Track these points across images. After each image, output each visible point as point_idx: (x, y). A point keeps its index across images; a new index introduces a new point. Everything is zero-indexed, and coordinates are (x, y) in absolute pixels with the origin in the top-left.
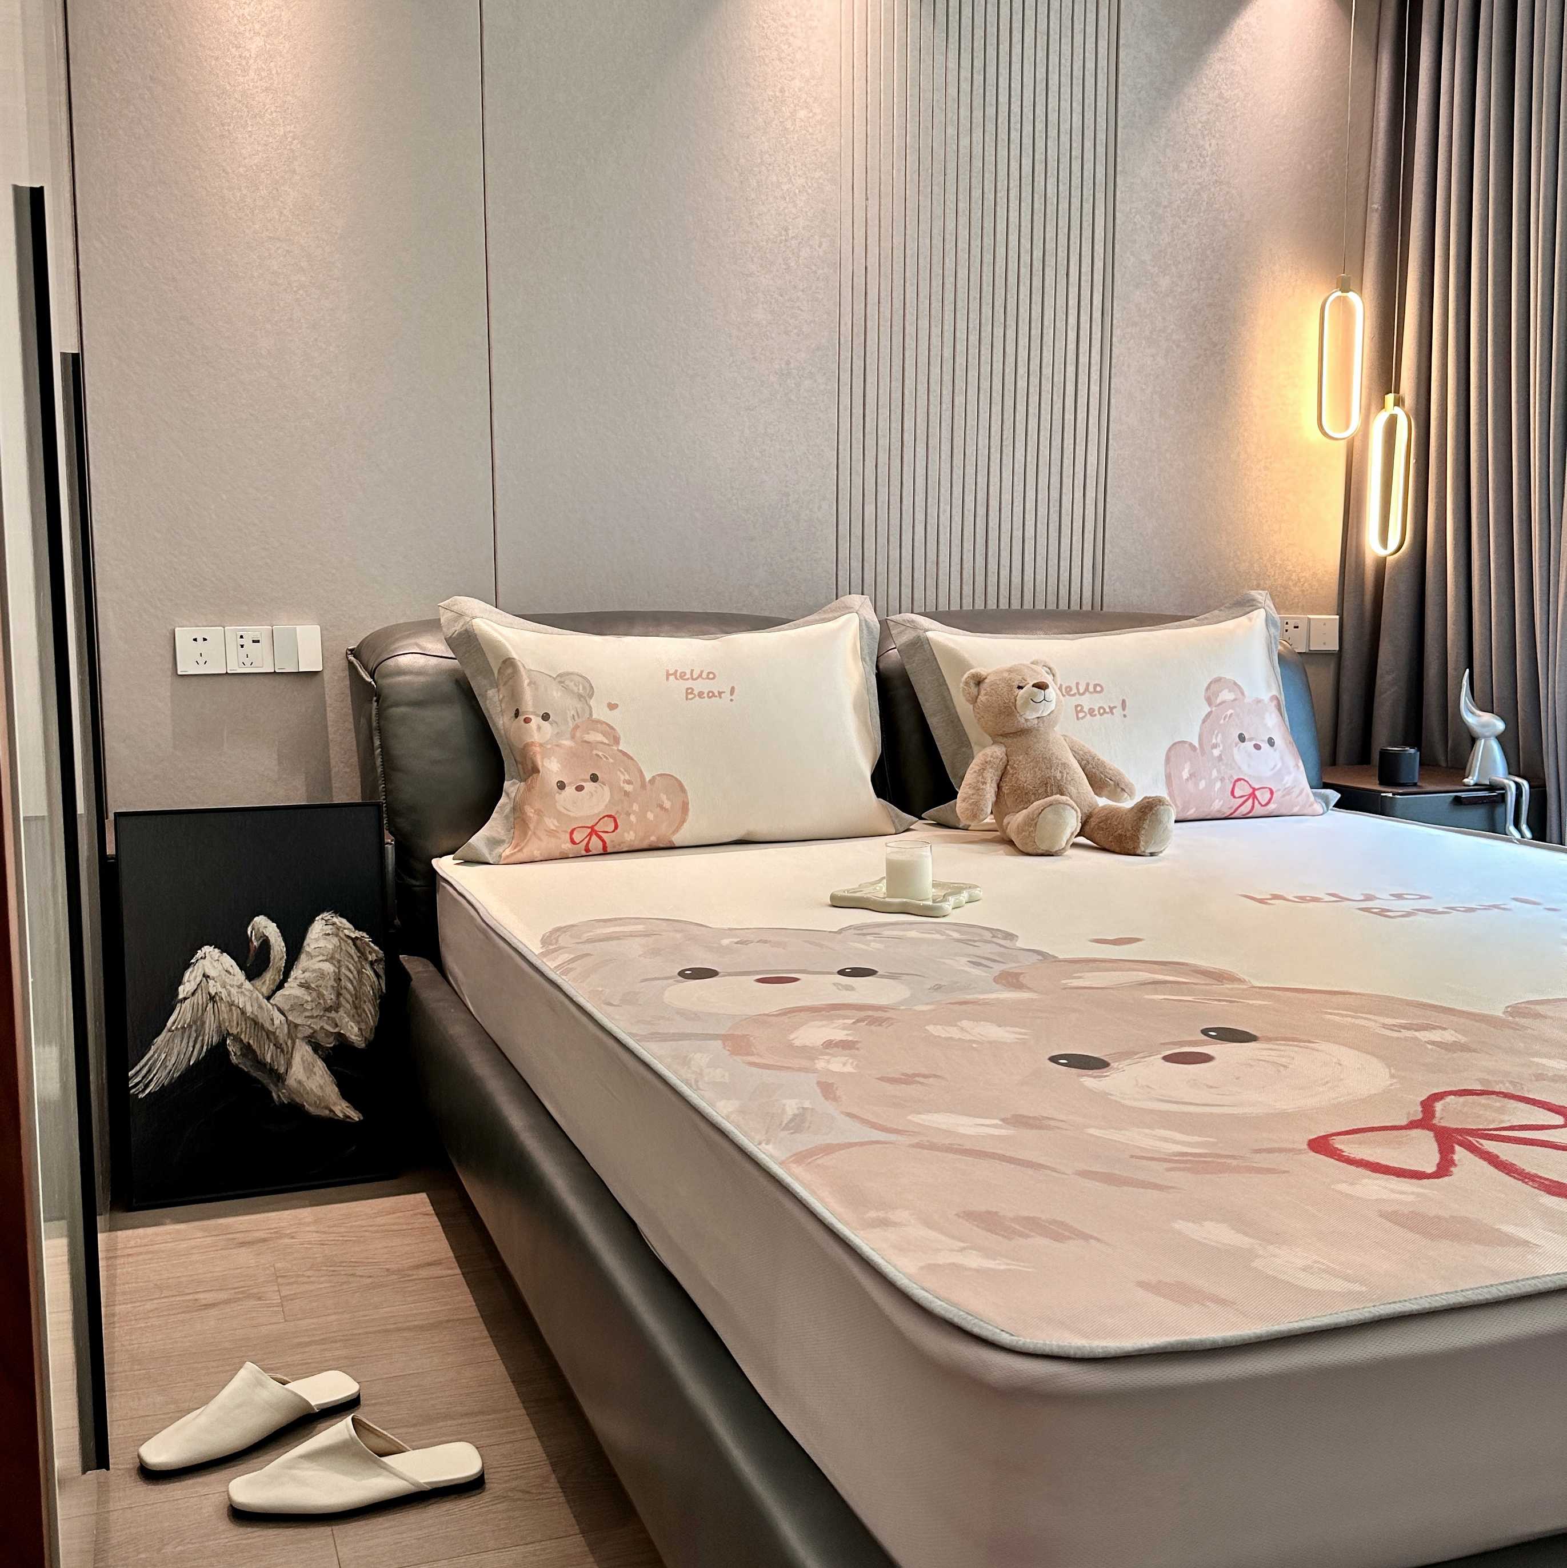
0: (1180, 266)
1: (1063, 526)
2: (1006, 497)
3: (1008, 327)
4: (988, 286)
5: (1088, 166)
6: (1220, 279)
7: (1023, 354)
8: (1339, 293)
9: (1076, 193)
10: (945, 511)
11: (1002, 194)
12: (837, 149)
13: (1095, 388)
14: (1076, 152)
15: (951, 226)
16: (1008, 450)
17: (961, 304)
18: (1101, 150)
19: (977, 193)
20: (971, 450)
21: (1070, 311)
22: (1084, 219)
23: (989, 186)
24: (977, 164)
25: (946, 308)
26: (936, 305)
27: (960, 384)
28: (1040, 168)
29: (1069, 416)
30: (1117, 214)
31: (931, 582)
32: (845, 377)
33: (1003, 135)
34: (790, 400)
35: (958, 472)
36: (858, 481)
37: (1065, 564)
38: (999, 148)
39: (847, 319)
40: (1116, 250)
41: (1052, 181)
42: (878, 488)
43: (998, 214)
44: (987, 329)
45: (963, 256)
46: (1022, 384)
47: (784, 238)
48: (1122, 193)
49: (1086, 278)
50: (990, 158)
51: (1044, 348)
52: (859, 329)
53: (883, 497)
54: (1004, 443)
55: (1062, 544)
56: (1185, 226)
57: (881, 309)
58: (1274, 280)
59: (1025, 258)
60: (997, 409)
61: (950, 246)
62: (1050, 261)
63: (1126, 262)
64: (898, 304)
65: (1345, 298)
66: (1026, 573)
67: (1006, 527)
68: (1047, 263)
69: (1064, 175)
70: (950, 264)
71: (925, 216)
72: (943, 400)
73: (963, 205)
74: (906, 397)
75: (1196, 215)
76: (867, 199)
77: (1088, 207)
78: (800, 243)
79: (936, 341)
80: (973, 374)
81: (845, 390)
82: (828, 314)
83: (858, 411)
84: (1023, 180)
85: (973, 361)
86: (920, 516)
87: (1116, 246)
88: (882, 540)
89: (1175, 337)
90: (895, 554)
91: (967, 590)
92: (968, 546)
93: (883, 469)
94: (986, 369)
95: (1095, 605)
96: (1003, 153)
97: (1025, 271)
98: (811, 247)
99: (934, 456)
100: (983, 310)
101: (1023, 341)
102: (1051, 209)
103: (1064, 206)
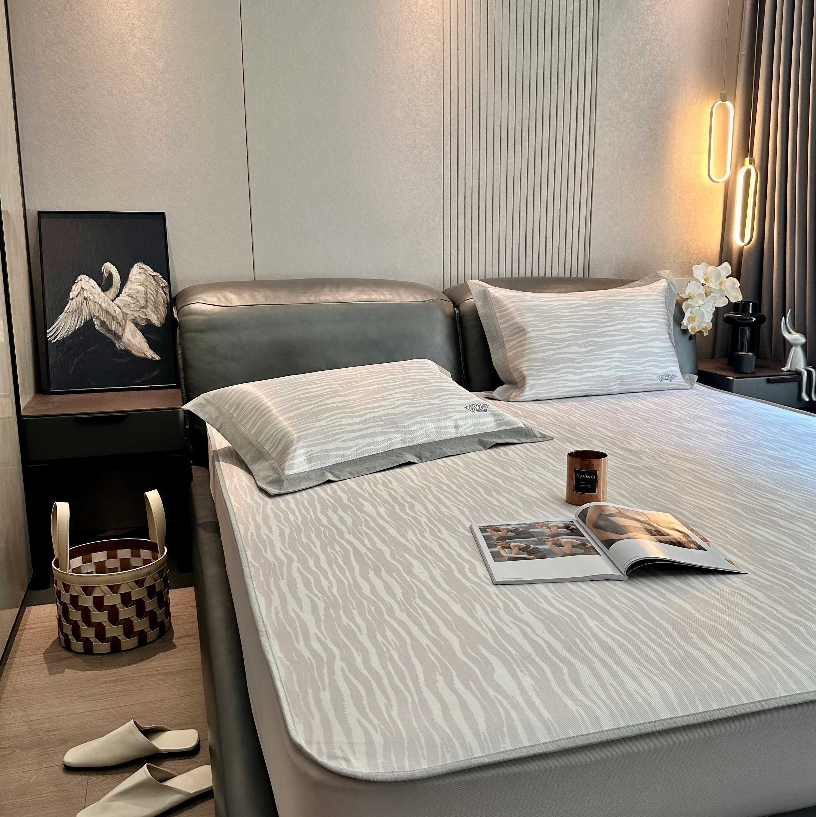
0: (634, 87)
1: (567, 231)
2: (537, 215)
3: (537, 121)
4: (527, 98)
5: (583, 31)
6: (656, 94)
7: (546, 136)
8: (721, 102)
9: (576, 46)
10: (503, 222)
11: (534, 47)
12: (441, 22)
13: (586, 154)
14: (576, 24)
15: (505, 65)
16: (538, 189)
17: (512, 108)
18: (590, 22)
19: (520, 46)
20: (517, 189)
21: (572, 112)
22: (580, 61)
23: (527, 42)
24: (520, 30)
25: (503, 110)
26: (498, 108)
27: (511, 153)
28: (555, 32)
29: (572, 170)
30: (599, 58)
31: (495, 261)
32: (447, 148)
33: (535, 14)
34: (416, 161)
35: (510, 201)
36: (454, 205)
37: (569, 251)
38: (532, 21)
39: (447, 116)
40: (598, 78)
41: (562, 39)
42: (466, 210)
43: (532, 58)
44: (526, 122)
45: (513, 81)
46: (545, 152)
47: (411, 71)
48: (601, 46)
49: (581, 93)
50: (527, 27)
51: (558, 132)
52: (455, 122)
53: (469, 215)
54: (535, 185)
55: (567, 241)
56: (637, 65)
57: (467, 111)
58: (686, 94)
59: (547, 82)
60: (531, 166)
61: (505, 75)
62: (561, 84)
63: (603, 84)
64: (476, 108)
65: (724, 105)
66: (547, 256)
67: (536, 231)
68: (559, 85)
69: (569, 36)
70: (505, 86)
71: (491, 59)
72: (502, 162)
73: (513, 53)
74: (481, 160)
75: (643, 58)
76: (458, 50)
77: (582, 54)
78: (420, 74)
79: (497, 129)
80: (518, 147)
81: (447, 156)
82: (437, 113)
83: (455, 167)
84: (546, 39)
85: (518, 140)
86: (489, 225)
87: (598, 76)
88: (468, 238)
89: (630, 126)
90: (475, 246)
91: (515, 265)
92: (516, 241)
93: (468, 198)
94: (525, 144)
95: (585, 273)
96: (535, 23)
97: (547, 90)
98: (427, 76)
99: (497, 192)
100: (524, 112)
101: (546, 129)
102: (562, 55)
103: (569, 53)
